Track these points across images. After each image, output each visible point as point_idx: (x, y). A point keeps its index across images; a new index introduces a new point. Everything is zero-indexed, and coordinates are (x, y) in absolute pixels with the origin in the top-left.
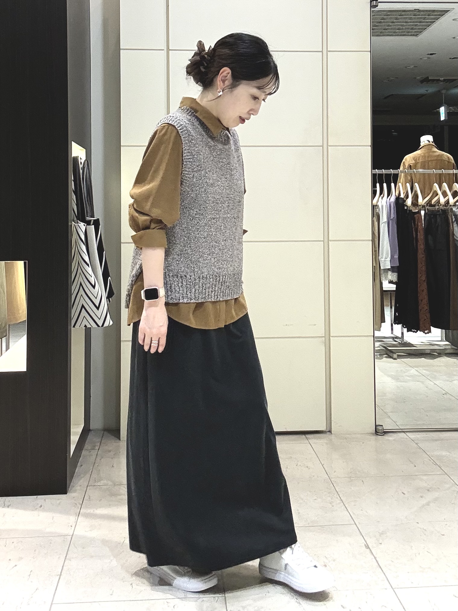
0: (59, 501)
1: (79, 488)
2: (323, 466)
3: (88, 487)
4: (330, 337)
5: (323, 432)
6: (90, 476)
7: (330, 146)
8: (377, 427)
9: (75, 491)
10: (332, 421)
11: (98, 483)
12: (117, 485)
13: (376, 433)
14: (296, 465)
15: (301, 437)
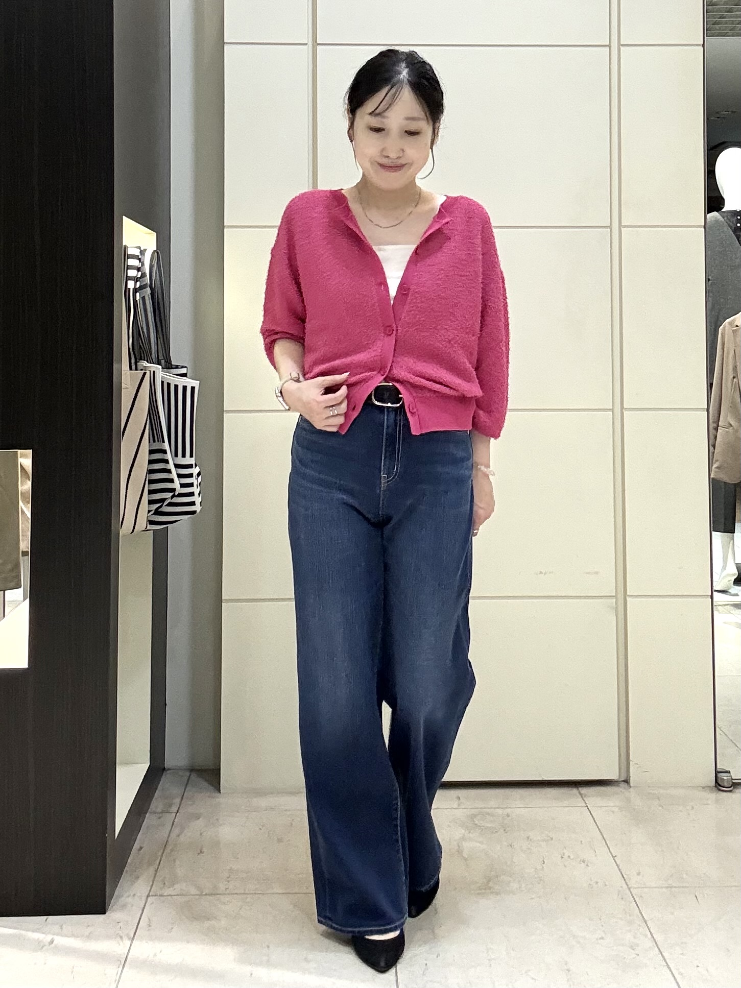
0: (90, 929)
1: (130, 900)
2: (615, 861)
3: (149, 899)
4: (627, 597)
5: (613, 782)
6: (154, 872)
7: (625, 227)
8: (720, 775)
9: (124, 906)
10: (631, 763)
11: (169, 888)
12: (206, 895)
13: (717, 788)
14: (562, 857)
15: (571, 792)
